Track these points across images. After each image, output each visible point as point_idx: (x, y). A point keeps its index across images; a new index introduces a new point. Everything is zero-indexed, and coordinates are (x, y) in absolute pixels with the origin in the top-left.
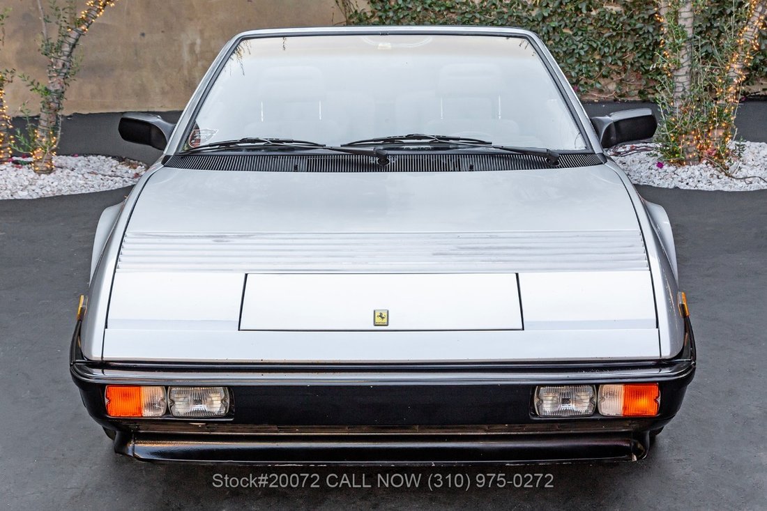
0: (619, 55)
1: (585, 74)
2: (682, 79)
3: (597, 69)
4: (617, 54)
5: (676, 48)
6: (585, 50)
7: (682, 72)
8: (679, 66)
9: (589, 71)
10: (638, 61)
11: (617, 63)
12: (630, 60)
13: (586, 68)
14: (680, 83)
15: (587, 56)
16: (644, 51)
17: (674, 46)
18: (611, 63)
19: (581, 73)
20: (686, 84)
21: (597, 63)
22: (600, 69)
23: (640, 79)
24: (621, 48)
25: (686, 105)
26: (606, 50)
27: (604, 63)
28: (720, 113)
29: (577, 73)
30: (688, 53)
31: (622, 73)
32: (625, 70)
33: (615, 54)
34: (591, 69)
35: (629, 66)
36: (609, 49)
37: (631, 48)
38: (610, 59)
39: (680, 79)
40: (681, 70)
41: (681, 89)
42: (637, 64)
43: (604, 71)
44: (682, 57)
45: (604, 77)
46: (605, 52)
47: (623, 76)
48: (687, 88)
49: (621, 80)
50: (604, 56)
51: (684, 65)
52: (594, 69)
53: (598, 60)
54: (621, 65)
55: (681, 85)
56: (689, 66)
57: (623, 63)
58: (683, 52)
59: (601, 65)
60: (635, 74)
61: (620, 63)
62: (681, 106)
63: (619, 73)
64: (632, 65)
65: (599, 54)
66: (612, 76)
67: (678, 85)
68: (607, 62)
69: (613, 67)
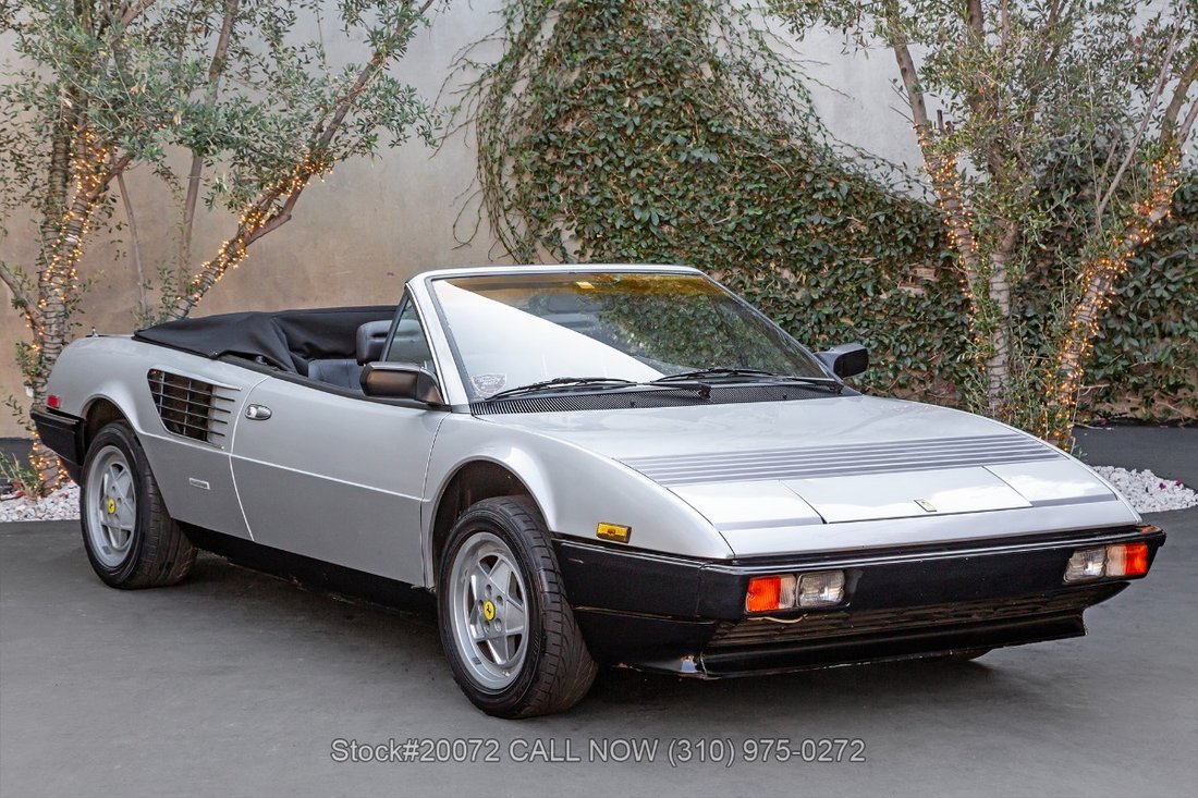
0: (921, 355)
1: (874, 381)
2: (998, 371)
3: (891, 375)
4: (919, 355)
5: (989, 330)
6: (874, 347)
7: (998, 361)
8: (993, 354)
9: (880, 378)
10: (949, 365)
11: (919, 368)
12: (938, 363)
13: (876, 373)
14: (995, 376)
15: (876, 356)
16: (957, 350)
17: (985, 327)
18: (910, 367)
19: (867, 380)
20: (1003, 377)
21: (891, 366)
22: (896, 376)
23: (954, 391)
24: (924, 346)
25: (1005, 405)
26: (903, 348)
27: (901, 367)
28: (1051, 418)
29: (862, 381)
30: (1004, 337)
31: (928, 383)
32: (932, 378)
33: (915, 354)
34: (882, 375)
35: (937, 372)
36: (908, 346)
37: (938, 346)
38: (908, 362)
39: (996, 371)
40: (996, 359)
41: (997, 385)
42: (947, 369)
43: (901, 379)
44: (997, 342)
45: (901, 386)
46: (901, 352)
47: (929, 386)
48: (1006, 383)
49: (926, 392)
50: (900, 357)
51: (1000, 352)
52: (887, 376)
53: (891, 363)
54: (925, 369)
55: (997, 379)
56: (1007, 353)
57: (928, 367)
58: (998, 335)
59: (896, 370)
60: (945, 383)
61: (924, 368)
62: (998, 407)
63: (921, 382)
64: (941, 370)
65: (894, 354)
66: (913, 386)
67: (993, 378)
68: (905, 365)
69: (915, 374)
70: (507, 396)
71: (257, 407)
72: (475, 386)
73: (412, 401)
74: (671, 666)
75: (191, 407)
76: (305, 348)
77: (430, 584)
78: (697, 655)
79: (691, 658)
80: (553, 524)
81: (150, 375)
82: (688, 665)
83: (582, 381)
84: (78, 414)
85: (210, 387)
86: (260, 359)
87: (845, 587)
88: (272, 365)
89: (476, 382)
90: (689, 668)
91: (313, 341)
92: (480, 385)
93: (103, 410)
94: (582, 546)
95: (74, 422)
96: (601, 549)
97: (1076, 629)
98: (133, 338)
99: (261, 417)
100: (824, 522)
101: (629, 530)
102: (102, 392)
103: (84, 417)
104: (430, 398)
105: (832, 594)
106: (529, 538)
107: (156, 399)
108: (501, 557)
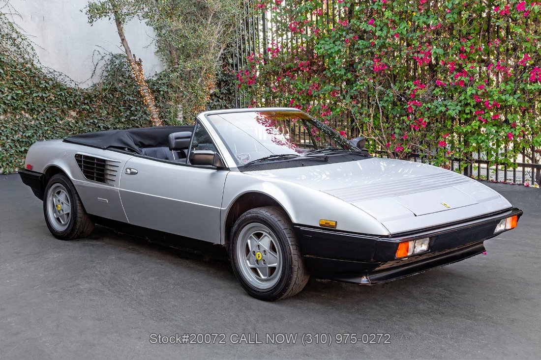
70: (253, 163)
71: (130, 169)
72: (238, 159)
73: (211, 166)
74: (356, 280)
75: (97, 169)
76: (139, 144)
77: (223, 243)
78: (366, 276)
79: (365, 277)
80: (294, 220)
81: (75, 157)
82: (364, 280)
83: (280, 156)
84: (42, 172)
85: (104, 161)
86: (126, 149)
87: (429, 244)
88: (131, 151)
89: (238, 158)
90: (363, 281)
91: (142, 141)
92: (240, 159)
93: (54, 171)
94: (312, 230)
95: (41, 175)
96: (321, 231)
97: (482, 250)
98: (63, 141)
99: (132, 173)
100: (416, 216)
101: (336, 222)
102: (54, 164)
103: (44, 173)
104: (218, 165)
105: (424, 247)
106: (281, 225)
107: (80, 166)
108: (265, 233)
